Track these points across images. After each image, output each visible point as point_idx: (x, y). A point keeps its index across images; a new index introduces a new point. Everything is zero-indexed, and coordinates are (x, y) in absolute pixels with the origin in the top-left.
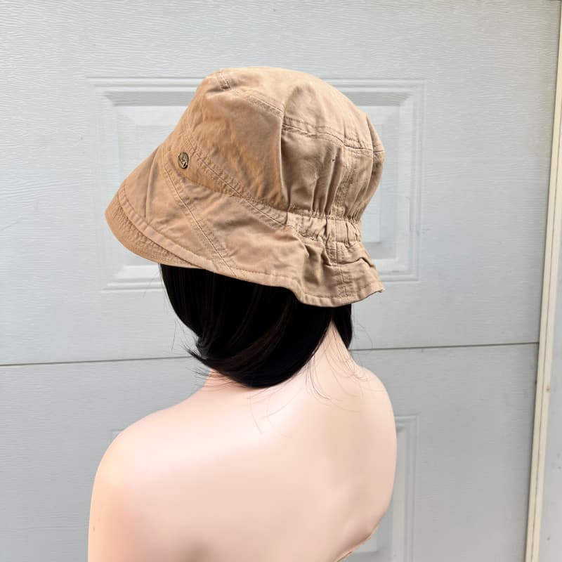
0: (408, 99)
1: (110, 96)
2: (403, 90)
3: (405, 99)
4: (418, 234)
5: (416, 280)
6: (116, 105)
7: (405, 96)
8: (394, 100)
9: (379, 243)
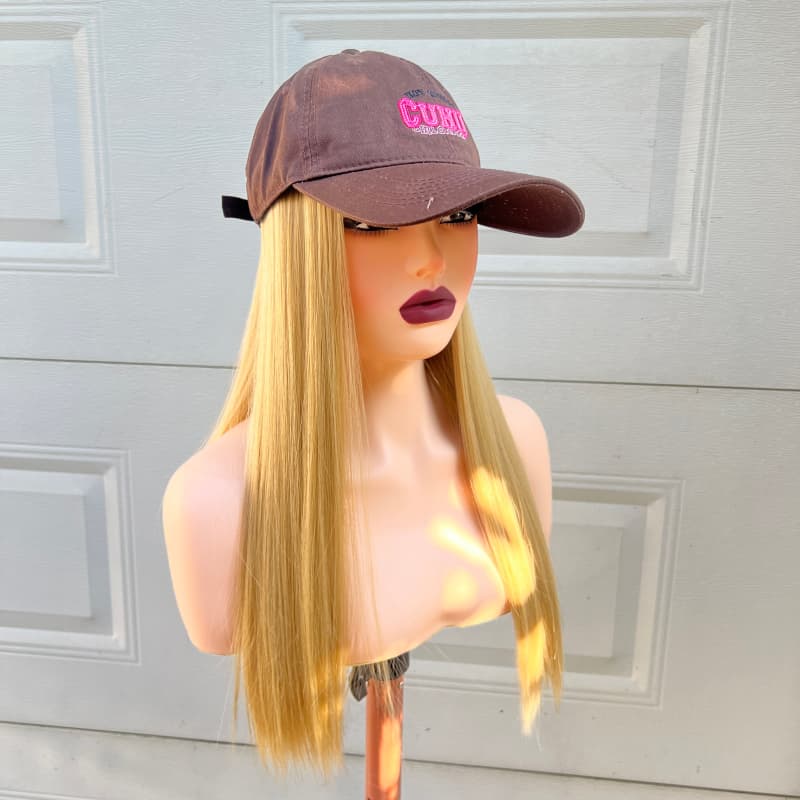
0: (703, 27)
1: (297, 27)
2: (696, 14)
3: (699, 27)
4: (704, 222)
5: (697, 289)
6: (306, 38)
7: (699, 23)
8: (683, 28)
9: (647, 234)
